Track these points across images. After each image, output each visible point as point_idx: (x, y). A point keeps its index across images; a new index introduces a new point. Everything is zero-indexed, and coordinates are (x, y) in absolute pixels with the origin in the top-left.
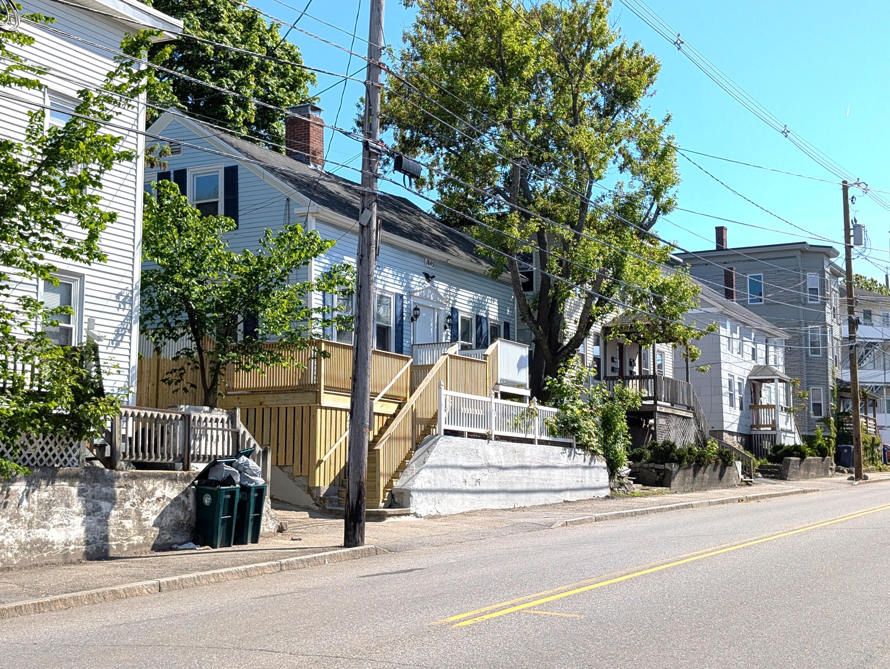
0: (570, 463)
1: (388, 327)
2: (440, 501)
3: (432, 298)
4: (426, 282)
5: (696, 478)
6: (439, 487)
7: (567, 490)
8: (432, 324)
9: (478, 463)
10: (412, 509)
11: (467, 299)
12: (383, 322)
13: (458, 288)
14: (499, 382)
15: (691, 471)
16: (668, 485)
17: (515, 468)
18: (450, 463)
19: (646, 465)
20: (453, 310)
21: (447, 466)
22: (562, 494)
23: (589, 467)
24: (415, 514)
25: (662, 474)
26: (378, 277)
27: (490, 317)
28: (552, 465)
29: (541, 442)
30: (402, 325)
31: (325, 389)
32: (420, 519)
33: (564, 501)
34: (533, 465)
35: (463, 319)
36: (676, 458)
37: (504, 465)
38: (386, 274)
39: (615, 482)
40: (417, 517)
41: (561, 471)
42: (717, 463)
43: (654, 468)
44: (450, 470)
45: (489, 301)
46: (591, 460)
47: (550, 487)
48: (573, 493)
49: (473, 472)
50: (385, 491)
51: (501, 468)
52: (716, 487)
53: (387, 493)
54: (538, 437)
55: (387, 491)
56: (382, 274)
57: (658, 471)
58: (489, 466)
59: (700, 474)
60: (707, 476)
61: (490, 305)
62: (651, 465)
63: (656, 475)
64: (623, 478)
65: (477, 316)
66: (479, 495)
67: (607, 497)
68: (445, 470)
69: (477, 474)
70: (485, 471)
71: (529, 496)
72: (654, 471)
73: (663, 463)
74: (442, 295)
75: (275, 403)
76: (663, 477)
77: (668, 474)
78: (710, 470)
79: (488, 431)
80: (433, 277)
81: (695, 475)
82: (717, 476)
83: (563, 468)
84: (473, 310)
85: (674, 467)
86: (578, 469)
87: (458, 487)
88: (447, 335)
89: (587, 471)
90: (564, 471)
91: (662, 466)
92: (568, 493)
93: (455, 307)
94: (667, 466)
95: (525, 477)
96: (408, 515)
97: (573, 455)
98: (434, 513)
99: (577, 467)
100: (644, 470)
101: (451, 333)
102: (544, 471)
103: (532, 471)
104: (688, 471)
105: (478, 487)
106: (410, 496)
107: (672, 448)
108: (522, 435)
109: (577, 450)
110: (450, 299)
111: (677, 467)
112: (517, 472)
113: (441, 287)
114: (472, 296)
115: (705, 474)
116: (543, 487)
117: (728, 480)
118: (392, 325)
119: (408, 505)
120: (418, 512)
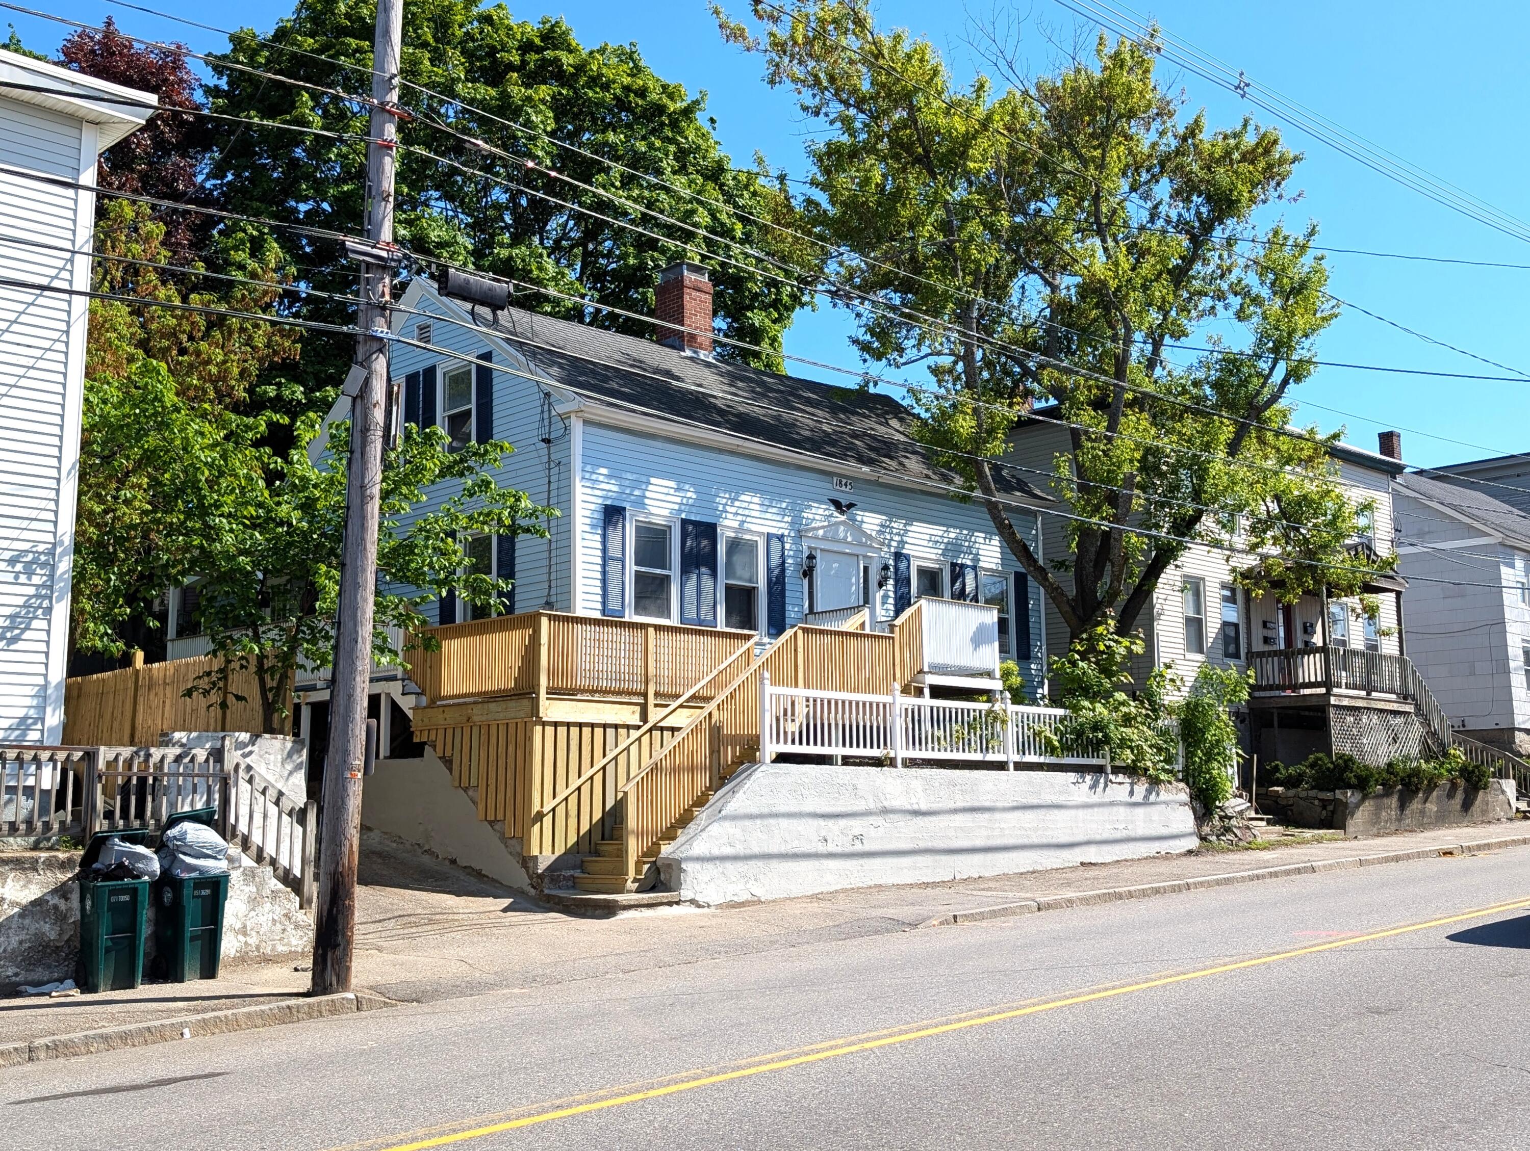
0: (1095, 798)
1: (754, 588)
2: (761, 877)
3: (849, 539)
4: (836, 514)
5: (1407, 812)
6: (756, 850)
7: (1088, 843)
8: (853, 580)
9: (861, 806)
10: (686, 893)
11: (927, 537)
12: (740, 579)
13: (910, 520)
14: (926, 669)
15: (1394, 801)
16: (1342, 826)
17: (955, 811)
18: (783, 809)
19: (1303, 794)
20: (898, 556)
21: (776, 815)
22: (1077, 851)
23: (1146, 803)
24: (693, 902)
25: (1331, 808)
26: (728, 508)
27: (981, 564)
28: (1049, 802)
29: (1019, 766)
30: (784, 583)
31: (548, 693)
32: (706, 910)
33: (1082, 864)
34: (999, 804)
35: (922, 571)
36: (1354, 781)
37: (924, 807)
38: (745, 505)
39: (1213, 826)
40: (699, 906)
41: (1073, 812)
42: (1454, 786)
43: (1316, 798)
44: (784, 823)
45: (982, 540)
46: (1149, 792)
47: (1045, 841)
48: (1105, 848)
49: (842, 822)
50: (639, 863)
51: (917, 813)
52: (1457, 823)
53: (646, 867)
54: (1017, 758)
55: (645, 863)
56: (737, 504)
57: (1324, 803)
58: (885, 811)
59: (1415, 805)
60: (1432, 807)
61: (982, 546)
62: (1313, 793)
63: (1319, 809)
64: (1230, 818)
65: (954, 565)
66: (862, 861)
67: (1190, 852)
68: (772, 821)
69: (856, 826)
70: (878, 820)
71: (990, 856)
72: (1316, 802)
73: (1333, 790)
74: (874, 534)
75: (484, 718)
76: (1333, 812)
77: (1341, 808)
78: (1438, 797)
79: (885, 752)
80: (851, 506)
81: (1402, 807)
82: (1459, 807)
83: (1077, 807)
84: (943, 555)
85: (1351, 797)
86: (1115, 809)
87: (806, 848)
88: (885, 597)
89: (1140, 811)
90: (1081, 813)
91: (1329, 795)
92: (1093, 849)
93: (904, 551)
94: (1339, 794)
95: (980, 827)
96: (677, 903)
97: (1102, 785)
98: (744, 897)
99: (1112, 804)
100: (1301, 802)
101: (895, 592)
102: (1030, 815)
103: (998, 816)
104: (1386, 801)
105: (858, 847)
106: (681, 870)
107: (1347, 766)
108: (978, 757)
109: (1111, 777)
110: (891, 539)
111: (1358, 796)
112: (959, 818)
113: (871, 522)
114: (940, 533)
115: (1428, 805)
116: (1026, 841)
117: (1484, 812)
118: (762, 584)
119: (677, 887)
120: (700, 898)
